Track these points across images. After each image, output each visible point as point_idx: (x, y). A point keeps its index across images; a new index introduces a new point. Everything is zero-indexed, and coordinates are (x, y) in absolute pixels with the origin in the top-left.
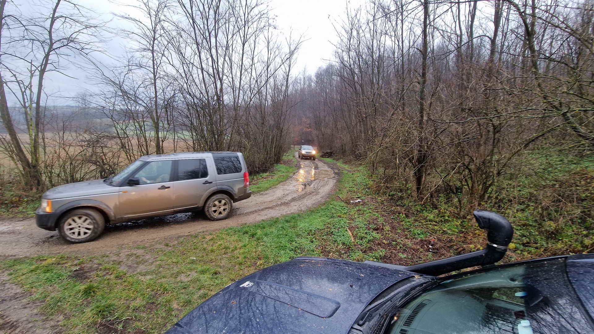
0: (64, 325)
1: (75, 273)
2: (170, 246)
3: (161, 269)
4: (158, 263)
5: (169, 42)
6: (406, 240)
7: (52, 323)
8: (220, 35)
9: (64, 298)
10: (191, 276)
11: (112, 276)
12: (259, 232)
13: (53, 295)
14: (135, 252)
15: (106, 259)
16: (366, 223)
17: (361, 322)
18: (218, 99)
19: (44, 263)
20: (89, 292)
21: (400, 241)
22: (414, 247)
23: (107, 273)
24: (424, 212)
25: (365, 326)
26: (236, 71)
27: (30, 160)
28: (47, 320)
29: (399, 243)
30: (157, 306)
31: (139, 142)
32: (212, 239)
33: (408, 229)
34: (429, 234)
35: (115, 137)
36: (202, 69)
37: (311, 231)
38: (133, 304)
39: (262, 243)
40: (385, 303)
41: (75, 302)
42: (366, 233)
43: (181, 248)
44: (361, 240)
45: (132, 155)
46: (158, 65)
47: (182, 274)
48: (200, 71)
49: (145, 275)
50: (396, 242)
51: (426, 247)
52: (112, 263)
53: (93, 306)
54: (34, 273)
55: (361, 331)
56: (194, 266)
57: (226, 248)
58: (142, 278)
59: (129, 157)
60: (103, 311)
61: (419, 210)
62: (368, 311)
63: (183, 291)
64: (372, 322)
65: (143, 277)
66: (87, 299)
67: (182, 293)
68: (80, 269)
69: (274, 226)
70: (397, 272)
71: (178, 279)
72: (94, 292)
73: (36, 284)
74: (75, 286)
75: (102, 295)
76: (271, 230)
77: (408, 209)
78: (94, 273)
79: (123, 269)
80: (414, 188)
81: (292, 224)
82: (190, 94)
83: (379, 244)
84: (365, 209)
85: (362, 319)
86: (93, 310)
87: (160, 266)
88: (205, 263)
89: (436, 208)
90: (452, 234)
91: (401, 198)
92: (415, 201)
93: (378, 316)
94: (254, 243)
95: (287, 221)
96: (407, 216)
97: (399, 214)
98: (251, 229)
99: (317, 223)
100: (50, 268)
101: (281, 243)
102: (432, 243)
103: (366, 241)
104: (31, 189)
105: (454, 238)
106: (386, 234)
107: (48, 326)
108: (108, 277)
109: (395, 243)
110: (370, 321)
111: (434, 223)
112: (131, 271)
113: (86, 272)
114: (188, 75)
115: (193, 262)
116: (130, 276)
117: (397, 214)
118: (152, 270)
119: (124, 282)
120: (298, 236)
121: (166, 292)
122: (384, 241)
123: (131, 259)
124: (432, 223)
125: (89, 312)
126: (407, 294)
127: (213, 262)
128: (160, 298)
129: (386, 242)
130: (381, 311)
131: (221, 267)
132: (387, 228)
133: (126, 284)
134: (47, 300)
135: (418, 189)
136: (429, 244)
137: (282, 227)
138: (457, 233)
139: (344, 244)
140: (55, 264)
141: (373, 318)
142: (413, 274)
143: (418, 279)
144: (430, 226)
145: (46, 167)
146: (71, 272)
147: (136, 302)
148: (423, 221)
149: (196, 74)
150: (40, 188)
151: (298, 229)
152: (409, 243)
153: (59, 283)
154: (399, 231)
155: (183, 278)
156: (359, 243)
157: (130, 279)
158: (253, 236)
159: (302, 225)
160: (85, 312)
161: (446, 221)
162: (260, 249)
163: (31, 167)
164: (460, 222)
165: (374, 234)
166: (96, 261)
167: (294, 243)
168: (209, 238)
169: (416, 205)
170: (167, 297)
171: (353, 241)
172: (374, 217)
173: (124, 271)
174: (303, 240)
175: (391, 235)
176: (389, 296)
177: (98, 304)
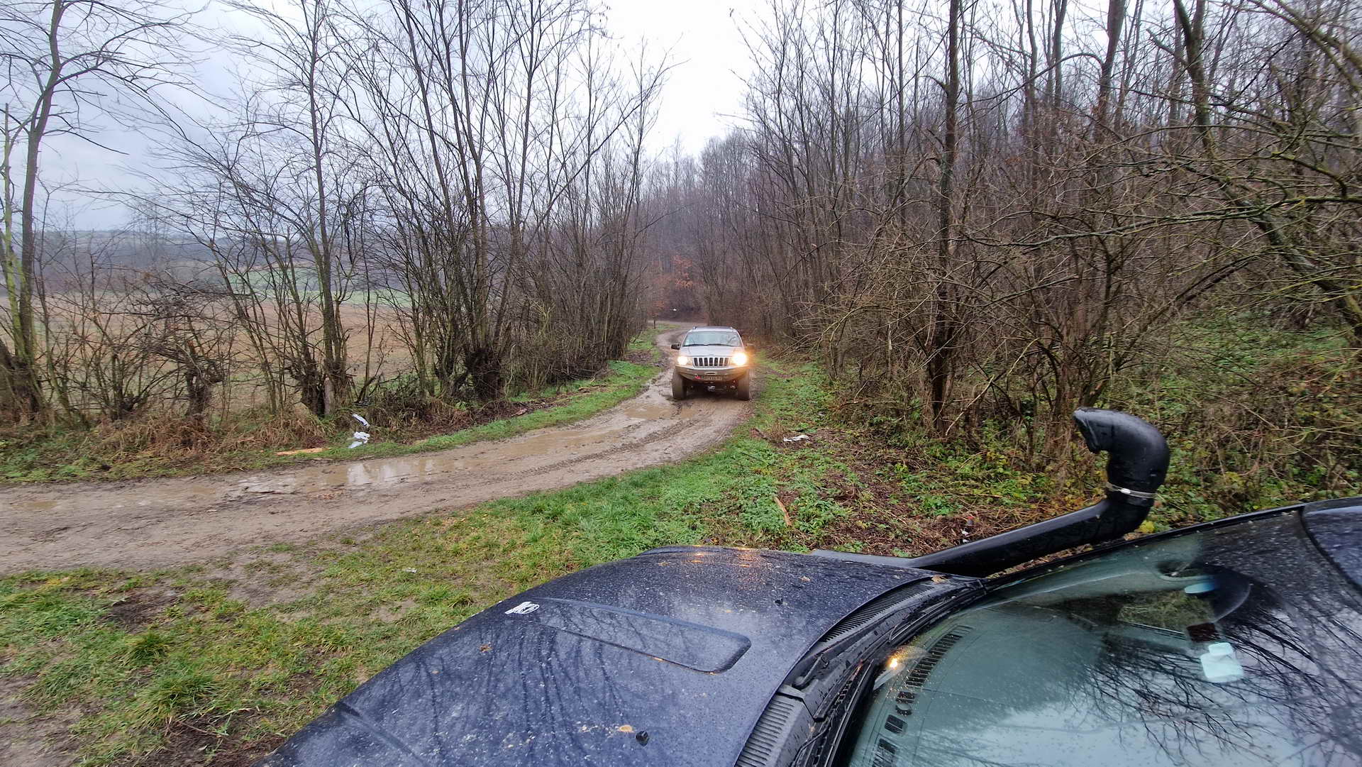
0: (83, 731)
1: (117, 609)
2: (356, 545)
3: (332, 595)
4: (323, 582)
5: (350, 67)
6: (910, 521)
7: (53, 727)
8: (473, 50)
9: (86, 668)
10: (403, 610)
11: (209, 616)
12: (570, 509)
13: (58, 661)
14: (268, 560)
15: (197, 577)
16: (818, 484)
17: (801, 680)
18: (472, 202)
19: (41, 588)
20: (147, 652)
21: (897, 523)
22: (930, 534)
23: (197, 608)
24: (950, 458)
25: (810, 689)
26: (514, 137)
27: (12, 351)
28: (38, 719)
29: (892, 526)
30: (317, 680)
31: (280, 305)
32: (457, 527)
33: (912, 496)
34: (961, 506)
35: (222, 295)
36: (432, 133)
37: (691, 504)
38: (257, 678)
39: (575, 534)
40: (860, 635)
41: (113, 675)
42: (818, 506)
43: (380, 548)
44: (808, 521)
45: (264, 335)
46: (325, 121)
47: (383, 607)
48: (425, 135)
49: (291, 610)
50: (887, 524)
51: (954, 534)
52: (209, 584)
53: (157, 684)
54: (13, 611)
55: (800, 700)
56: (412, 587)
57: (490, 545)
58: (285, 618)
59: (256, 338)
60: (182, 695)
61: (938, 455)
62: (819, 654)
63: (383, 644)
64: (827, 680)
65: (285, 615)
66: (142, 668)
67: (380, 649)
68: (129, 601)
69: (604, 495)
70: (889, 571)
71: (372, 617)
72: (160, 651)
73: (17, 637)
74: (115, 639)
75: (181, 659)
76: (598, 504)
77: (914, 453)
78: (165, 608)
79: (237, 597)
80: (928, 406)
81: (648, 490)
82: (403, 193)
83: (848, 530)
84: (817, 455)
85: (803, 674)
86: (155, 692)
87: (329, 589)
88: (439, 579)
89: (977, 451)
90: (1014, 506)
91: (898, 429)
92: (929, 436)
93: (843, 667)
94: (557, 532)
95: (636, 485)
96: (912, 469)
97: (894, 464)
98: (552, 503)
99: (706, 486)
100: (51, 600)
101: (620, 531)
102: (969, 524)
103: (818, 524)
104: (17, 420)
105: (1017, 514)
106: (865, 507)
107: (41, 733)
108: (199, 617)
109: (884, 526)
110: (822, 677)
111: (973, 482)
112: (256, 601)
113: (145, 607)
114: (397, 145)
115: (409, 578)
116: (253, 614)
117: (889, 465)
118: (308, 598)
119: (239, 626)
120: (661, 515)
121: (339, 648)
122: (860, 523)
123: (259, 574)
124: (967, 483)
125: (145, 698)
126: (914, 615)
127: (459, 577)
128: (327, 663)
129: (864, 525)
130: (850, 655)
131: (476, 589)
132: (867, 494)
133: (242, 631)
134: (42, 672)
135: (936, 407)
136: (962, 527)
137: (625, 498)
138: (1025, 502)
139: (767, 531)
140: (68, 590)
141: (831, 672)
142: (926, 574)
143: (939, 584)
144: (964, 488)
145: (52, 365)
146: (106, 606)
147: (266, 672)
148: (947, 479)
149: (418, 141)
150: (37, 416)
151: (662, 502)
152: (916, 526)
153: (74, 634)
154: (895, 502)
155: (383, 614)
156: (802, 528)
157: (256, 622)
158: (554, 517)
159: (672, 492)
160: (135, 700)
161: (1000, 477)
162: (570, 545)
163: (13, 365)
164: (1030, 479)
165: (837, 508)
166: (170, 582)
167: (651, 532)
168: (448, 523)
169: (932, 445)
170: (343, 658)
171: (788, 523)
172: (838, 472)
173: (240, 602)
174: (674, 525)
175: (875, 510)
176: (870, 622)
177: (170, 679)
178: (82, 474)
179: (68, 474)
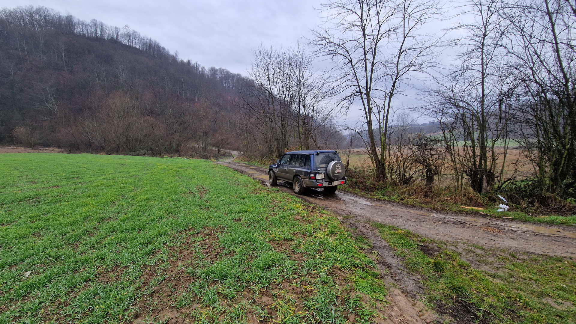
0: (424, 284)
1: (421, 247)
2: (519, 259)
3: (514, 279)
4: (507, 271)
7: (414, 278)
9: (419, 263)
11: (455, 263)
13: (409, 257)
14: (473, 250)
15: (445, 246)
19: (397, 232)
20: (438, 267)
23: (449, 258)
27: (380, 160)
28: (409, 273)
38: (487, 300)
41: (428, 270)
43: (536, 266)
49: (493, 277)
52: (451, 251)
53: (445, 280)
54: (393, 236)
60: (457, 290)
66: (437, 272)
68: (425, 246)
72: (442, 268)
73: (397, 245)
74: (425, 257)
78: (437, 253)
79: (464, 260)
86: (447, 284)
100: (402, 237)
108: (451, 262)
112: (473, 265)
113: (430, 250)
116: (475, 271)
118: (501, 275)
119: (470, 273)
123: (471, 254)
125: (443, 284)
133: (472, 276)
134: (406, 259)
140: (405, 235)
146: (418, 245)
147: (490, 299)
150: (385, 180)
153: (412, 250)
155: (551, 302)
157: (477, 274)
160: (439, 282)
163: (380, 165)
166: (436, 245)
173: (467, 263)
178: (397, 200)
179: (393, 199)
